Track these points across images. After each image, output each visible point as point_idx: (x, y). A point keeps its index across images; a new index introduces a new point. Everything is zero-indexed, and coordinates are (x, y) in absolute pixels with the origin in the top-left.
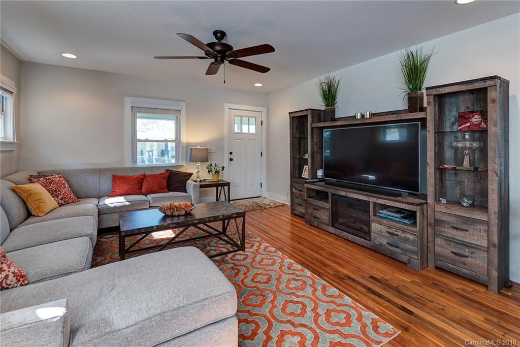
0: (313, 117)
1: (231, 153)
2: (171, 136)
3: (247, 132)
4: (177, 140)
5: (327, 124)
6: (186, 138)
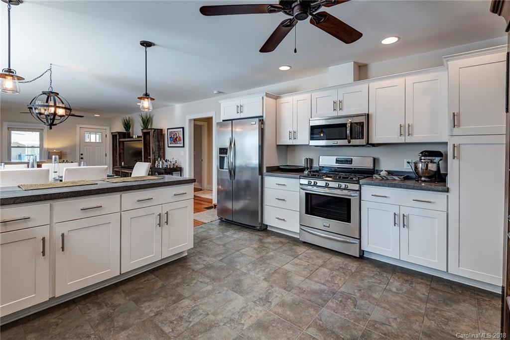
0: (119, 136)
1: (82, 154)
2: (37, 143)
3: (94, 141)
4: (41, 147)
5: (126, 140)
6: (46, 145)
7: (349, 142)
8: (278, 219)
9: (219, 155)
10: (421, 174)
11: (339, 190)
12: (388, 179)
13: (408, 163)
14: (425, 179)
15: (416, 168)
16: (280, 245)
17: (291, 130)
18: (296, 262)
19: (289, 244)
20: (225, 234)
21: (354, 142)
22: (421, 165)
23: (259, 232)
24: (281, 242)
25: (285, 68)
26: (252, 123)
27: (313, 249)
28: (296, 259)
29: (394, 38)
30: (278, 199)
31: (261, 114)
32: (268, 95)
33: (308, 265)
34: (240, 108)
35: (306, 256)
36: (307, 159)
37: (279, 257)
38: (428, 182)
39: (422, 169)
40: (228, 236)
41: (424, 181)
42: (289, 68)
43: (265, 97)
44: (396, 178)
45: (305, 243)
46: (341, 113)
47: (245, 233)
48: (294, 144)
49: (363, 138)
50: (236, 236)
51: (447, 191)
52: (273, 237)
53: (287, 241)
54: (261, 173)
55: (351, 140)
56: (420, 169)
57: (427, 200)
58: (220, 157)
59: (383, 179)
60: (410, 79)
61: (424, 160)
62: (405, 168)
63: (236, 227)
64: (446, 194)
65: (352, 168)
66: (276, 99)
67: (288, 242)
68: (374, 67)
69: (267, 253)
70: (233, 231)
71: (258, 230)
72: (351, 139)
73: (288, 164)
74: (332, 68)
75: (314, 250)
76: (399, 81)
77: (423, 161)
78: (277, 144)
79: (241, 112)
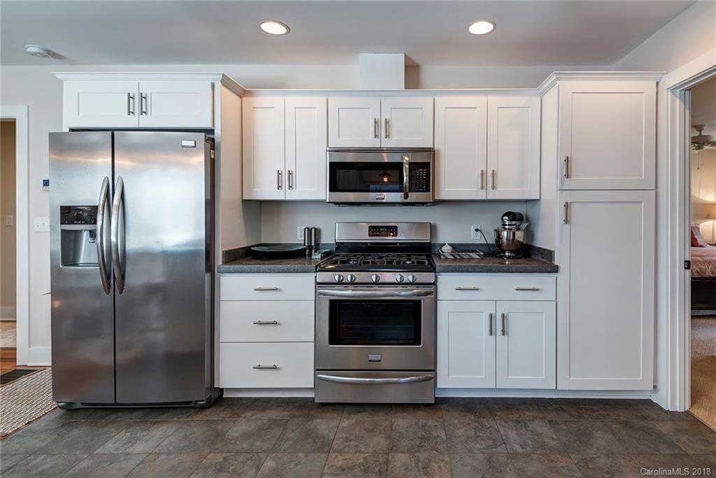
7: (406, 197)
8: (260, 368)
9: (59, 227)
10: (505, 248)
11: (400, 288)
12: (463, 259)
13: (477, 230)
14: (510, 254)
15: (499, 237)
16: (277, 432)
17: (281, 169)
18: (339, 464)
19: (296, 420)
20: (100, 450)
21: (413, 197)
22: (505, 233)
23: (207, 412)
24: (276, 423)
25: (273, 28)
26: (185, 143)
27: (350, 413)
28: (333, 455)
29: (487, 23)
30: (260, 323)
31: (208, 125)
32: (226, 81)
33: (365, 459)
34: (138, 103)
35: (347, 439)
36: (310, 231)
37: (292, 465)
38: (513, 258)
39: (507, 239)
40: (112, 458)
41: (509, 258)
42: (282, 30)
43: (218, 85)
44: (474, 255)
45: (324, 405)
46: (387, 144)
47: (165, 427)
48: (287, 198)
49: (429, 191)
50: (139, 448)
51: (555, 270)
52: (248, 414)
53: (286, 413)
54: (210, 267)
55: (410, 194)
56: (505, 240)
57: (531, 287)
58: (63, 231)
59: (456, 258)
60: (495, 100)
61: (509, 225)
62: (472, 238)
63: (128, 418)
64: (555, 275)
65: (395, 244)
66: (241, 97)
67: (292, 417)
68: (429, 72)
69: (258, 468)
70: (124, 435)
71: (203, 408)
72: (409, 191)
73: (262, 242)
74: (366, 58)
75: (352, 416)
76: (478, 101)
77: (507, 227)
78: (244, 198)
79: (142, 113)
